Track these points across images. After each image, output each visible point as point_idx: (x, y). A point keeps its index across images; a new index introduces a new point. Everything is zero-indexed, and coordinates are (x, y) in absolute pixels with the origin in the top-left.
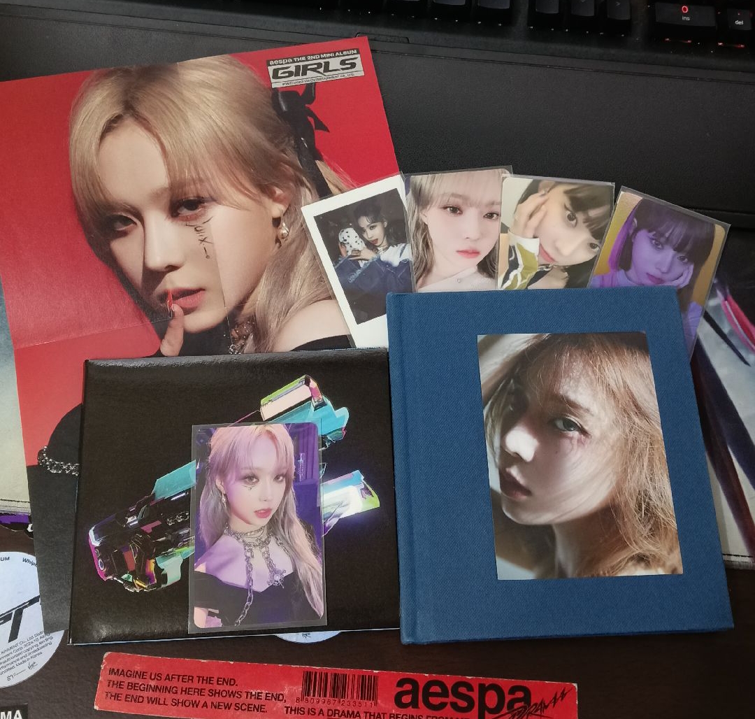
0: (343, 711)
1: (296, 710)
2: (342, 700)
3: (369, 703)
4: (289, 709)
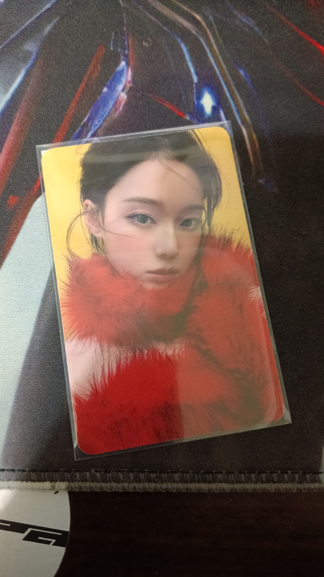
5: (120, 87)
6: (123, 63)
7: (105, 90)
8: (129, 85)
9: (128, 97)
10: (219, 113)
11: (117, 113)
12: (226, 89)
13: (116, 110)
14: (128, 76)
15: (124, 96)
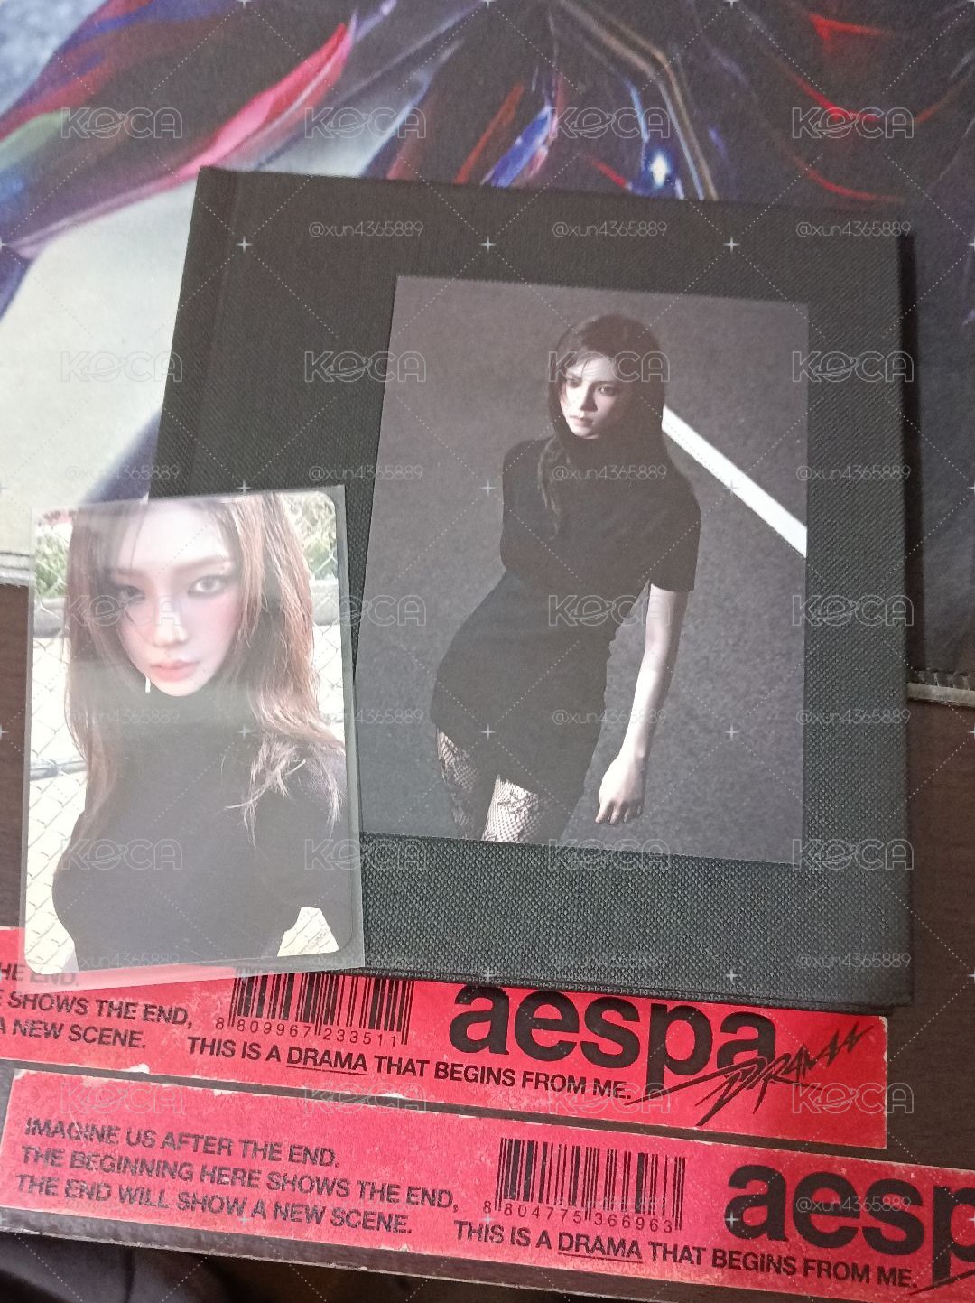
0: (327, 1053)
1: (216, 1048)
2: (324, 1027)
3: (387, 1036)
4: (200, 1042)
5: (540, 140)
6: (547, 110)
7: (519, 141)
8: (552, 138)
9: (549, 154)
10: (674, 185)
11: (532, 173)
12: (687, 154)
13: (531, 169)
14: (551, 127)
15: (543, 152)
